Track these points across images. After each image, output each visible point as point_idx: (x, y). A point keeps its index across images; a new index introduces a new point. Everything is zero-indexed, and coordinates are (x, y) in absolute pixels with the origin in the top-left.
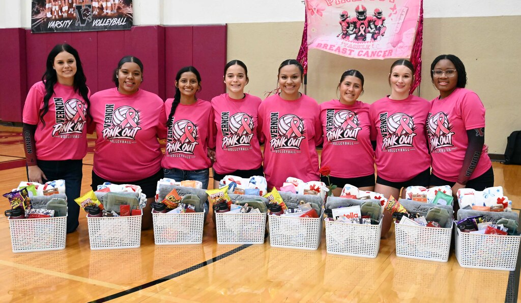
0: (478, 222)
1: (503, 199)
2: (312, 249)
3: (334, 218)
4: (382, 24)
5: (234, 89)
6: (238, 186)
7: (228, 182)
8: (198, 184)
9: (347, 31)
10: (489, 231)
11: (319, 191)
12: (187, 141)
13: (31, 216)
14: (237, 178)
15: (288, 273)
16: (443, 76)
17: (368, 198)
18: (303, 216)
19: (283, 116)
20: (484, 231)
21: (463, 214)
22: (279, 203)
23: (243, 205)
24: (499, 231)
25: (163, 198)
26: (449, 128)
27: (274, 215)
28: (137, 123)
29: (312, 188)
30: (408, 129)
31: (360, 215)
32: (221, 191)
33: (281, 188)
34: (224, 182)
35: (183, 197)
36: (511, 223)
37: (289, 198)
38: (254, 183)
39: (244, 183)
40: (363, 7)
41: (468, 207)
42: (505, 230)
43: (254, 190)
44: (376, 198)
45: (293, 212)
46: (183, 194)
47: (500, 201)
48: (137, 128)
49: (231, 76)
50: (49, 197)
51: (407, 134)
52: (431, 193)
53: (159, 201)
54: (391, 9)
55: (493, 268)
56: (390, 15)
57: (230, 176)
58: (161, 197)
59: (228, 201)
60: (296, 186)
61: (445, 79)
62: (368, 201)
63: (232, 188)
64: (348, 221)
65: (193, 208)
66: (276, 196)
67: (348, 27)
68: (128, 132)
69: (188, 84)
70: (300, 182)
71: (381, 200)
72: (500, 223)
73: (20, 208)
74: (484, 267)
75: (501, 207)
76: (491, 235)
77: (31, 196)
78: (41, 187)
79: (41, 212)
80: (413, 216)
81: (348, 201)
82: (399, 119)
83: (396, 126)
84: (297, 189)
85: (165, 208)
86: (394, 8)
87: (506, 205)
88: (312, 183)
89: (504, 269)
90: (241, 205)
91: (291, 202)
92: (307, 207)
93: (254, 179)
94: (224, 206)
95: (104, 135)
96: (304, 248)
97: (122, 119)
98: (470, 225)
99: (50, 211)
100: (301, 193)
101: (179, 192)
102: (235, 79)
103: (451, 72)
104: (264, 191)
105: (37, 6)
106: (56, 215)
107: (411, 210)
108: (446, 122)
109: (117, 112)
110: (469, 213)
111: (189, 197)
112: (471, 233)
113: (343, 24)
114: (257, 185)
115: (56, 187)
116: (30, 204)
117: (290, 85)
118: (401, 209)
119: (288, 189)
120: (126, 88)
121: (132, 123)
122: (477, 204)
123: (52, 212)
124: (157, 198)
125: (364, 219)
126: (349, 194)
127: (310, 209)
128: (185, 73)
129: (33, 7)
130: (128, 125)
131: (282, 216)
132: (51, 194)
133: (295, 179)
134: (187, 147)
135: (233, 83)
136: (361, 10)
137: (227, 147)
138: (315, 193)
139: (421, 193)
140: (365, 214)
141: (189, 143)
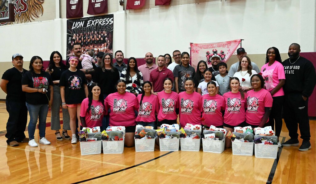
0: (262, 140)
1: (272, 131)
2: (197, 151)
3: (205, 138)
4: (224, 57)
5: (167, 89)
6: (168, 128)
7: (164, 127)
8: (152, 128)
9: (209, 60)
10: (266, 143)
11: (199, 129)
12: (148, 110)
13: (88, 141)
14: (167, 125)
15: (189, 161)
16: (255, 82)
17: (219, 130)
18: (193, 138)
19: (185, 100)
20: (264, 143)
21: (256, 137)
22: (184, 134)
23: (170, 135)
24: (270, 143)
25: (139, 133)
26: (257, 104)
27: (182, 138)
28: (126, 105)
29: (197, 127)
30: (238, 104)
31: (215, 137)
32: (162, 130)
33: (184, 128)
34: (162, 126)
35: (147, 133)
36: (274, 140)
37: (188, 132)
38: (174, 127)
39: (170, 127)
40: (215, 50)
41: (258, 134)
42: (272, 143)
43: (174, 129)
44: (222, 130)
45: (189, 137)
46: (147, 131)
47: (270, 132)
48: (126, 107)
49: (166, 84)
50: (95, 133)
51: (238, 107)
52: (244, 129)
53: (137, 134)
54: (228, 51)
55: (268, 158)
56: (228, 53)
57: (165, 124)
58: (138, 132)
59: (164, 134)
60: (190, 127)
61: (256, 84)
62: (219, 131)
63: (166, 129)
64: (210, 139)
65: (151, 137)
66: (183, 131)
67: (210, 58)
68: (123, 109)
69: (147, 88)
70: (191, 125)
71: (224, 131)
72: (270, 140)
73: (84, 138)
74: (264, 158)
75: (271, 134)
76: (267, 145)
77: (88, 133)
78: (91, 129)
79: (92, 139)
80: (238, 138)
81: (211, 132)
82: (235, 100)
83: (234, 103)
84: (190, 128)
85: (139, 137)
86: (229, 50)
87: (273, 134)
88: (196, 125)
89: (272, 158)
90: (169, 135)
91: (189, 133)
92: (195, 135)
93: (174, 125)
94: (163, 136)
95: (114, 111)
96: (194, 151)
97: (120, 104)
98: (259, 141)
99: (95, 139)
100: (192, 129)
101: (145, 130)
102: (167, 85)
103: (258, 81)
104: (178, 130)
105: (69, 50)
106: (98, 140)
107: (237, 136)
108: (257, 102)
109: (118, 102)
110: (258, 137)
111: (149, 133)
112: (259, 144)
113: (208, 57)
114: (175, 128)
115: (97, 129)
116: (88, 136)
117: (189, 88)
118: (234, 136)
119: (187, 128)
120: (121, 92)
121: (124, 105)
122: (262, 133)
123: (96, 139)
124: (136, 133)
125: (216, 138)
126: (211, 129)
127: (196, 135)
128: (146, 84)
129: (67, 51)
130: (123, 106)
131: (185, 138)
132: (95, 132)
133: (190, 124)
134: (147, 113)
135: (167, 87)
136: (215, 51)
137: (164, 112)
138: (198, 130)
139: (240, 129)
140: (216, 137)
141: (148, 111)
